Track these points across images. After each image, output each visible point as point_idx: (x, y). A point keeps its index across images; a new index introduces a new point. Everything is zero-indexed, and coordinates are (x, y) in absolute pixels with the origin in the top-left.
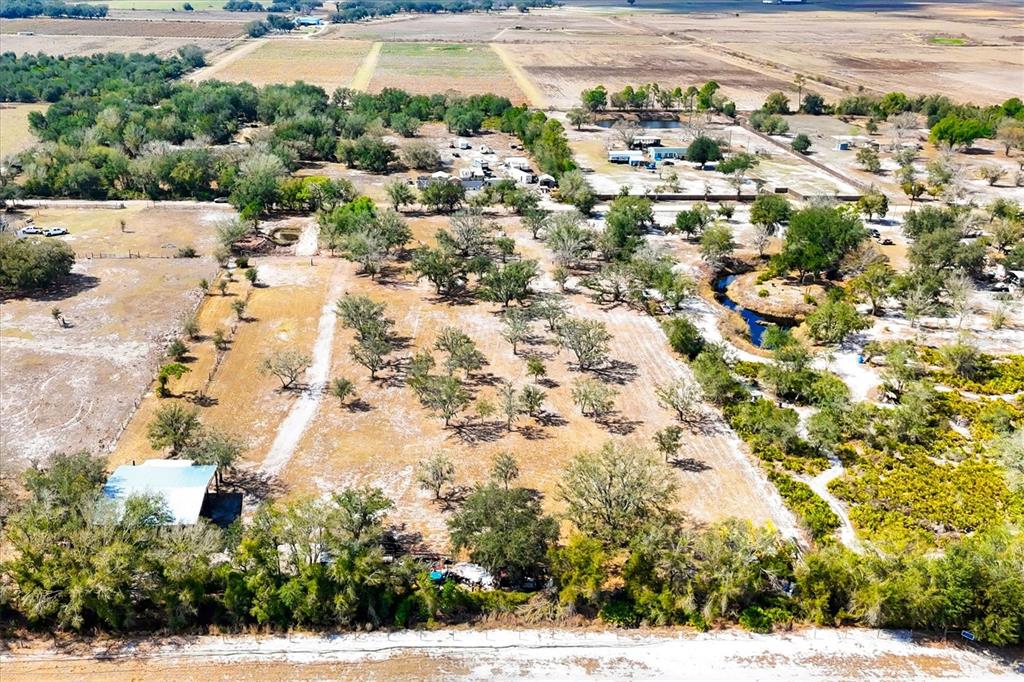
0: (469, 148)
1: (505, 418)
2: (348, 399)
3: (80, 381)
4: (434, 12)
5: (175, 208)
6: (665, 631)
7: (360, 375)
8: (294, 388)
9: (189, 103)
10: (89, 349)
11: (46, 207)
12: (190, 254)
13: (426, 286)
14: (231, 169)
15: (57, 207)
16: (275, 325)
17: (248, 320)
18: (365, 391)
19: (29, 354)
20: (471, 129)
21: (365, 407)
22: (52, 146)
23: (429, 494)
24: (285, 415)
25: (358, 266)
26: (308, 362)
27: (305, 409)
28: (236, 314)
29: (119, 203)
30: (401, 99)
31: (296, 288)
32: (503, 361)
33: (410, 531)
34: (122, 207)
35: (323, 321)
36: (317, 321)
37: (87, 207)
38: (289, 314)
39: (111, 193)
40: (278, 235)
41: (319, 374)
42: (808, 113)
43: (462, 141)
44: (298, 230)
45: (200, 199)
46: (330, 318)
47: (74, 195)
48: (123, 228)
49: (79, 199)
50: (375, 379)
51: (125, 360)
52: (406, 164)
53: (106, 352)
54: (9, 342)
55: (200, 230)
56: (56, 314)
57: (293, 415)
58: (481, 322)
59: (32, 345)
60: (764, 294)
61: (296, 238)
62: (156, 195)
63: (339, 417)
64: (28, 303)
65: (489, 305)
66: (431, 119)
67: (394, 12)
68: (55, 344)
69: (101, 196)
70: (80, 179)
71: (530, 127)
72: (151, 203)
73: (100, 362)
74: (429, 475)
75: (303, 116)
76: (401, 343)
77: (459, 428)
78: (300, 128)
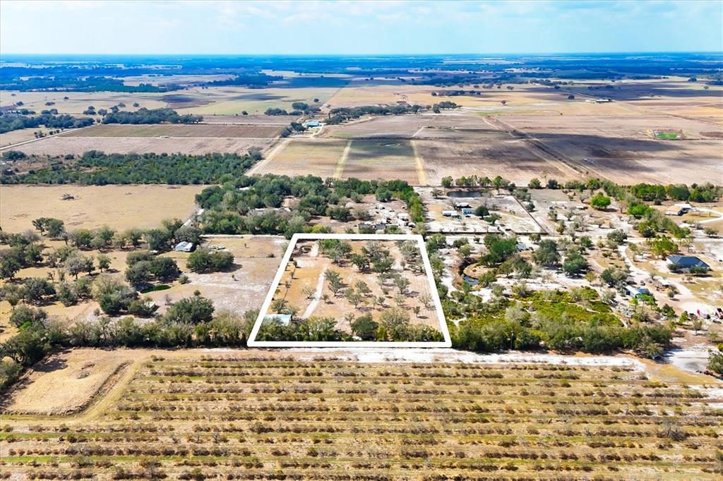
0: (384, 208)
1: (372, 306)
2: (327, 301)
3: (246, 296)
4: (385, 114)
5: (263, 238)
7: (331, 294)
8: (311, 298)
9: (261, 187)
10: (245, 287)
12: (272, 256)
13: (356, 267)
14: (284, 222)
15: (217, 237)
16: (304, 280)
17: (295, 279)
18: (332, 299)
19: (227, 289)
20: (386, 199)
21: (332, 303)
22: (210, 212)
23: (348, 322)
24: (308, 305)
25: (332, 260)
26: (315, 290)
27: (314, 304)
28: (291, 277)
29: (241, 236)
31: (311, 268)
32: (377, 292)
33: (342, 330)
34: (242, 237)
35: (320, 279)
36: (318, 279)
37: (229, 238)
38: (309, 277)
39: (237, 232)
40: (303, 249)
41: (318, 294)
42: (550, 188)
43: (381, 205)
44: (311, 246)
45: (272, 234)
46: (322, 278)
47: (223, 233)
48: (245, 246)
50: (335, 296)
51: (258, 290)
52: (355, 217)
53: (251, 288)
55: (274, 247)
56: (233, 276)
57: (311, 305)
58: (372, 280)
59: (227, 286)
61: (310, 250)
62: (255, 232)
63: (324, 305)
64: (220, 273)
65: (375, 274)
66: (370, 193)
68: (234, 286)
69: (233, 233)
70: (226, 226)
71: (411, 199)
72: (253, 236)
73: (250, 291)
74: (348, 318)
75: (312, 195)
76: (345, 286)
77: (359, 309)
78: (311, 201)
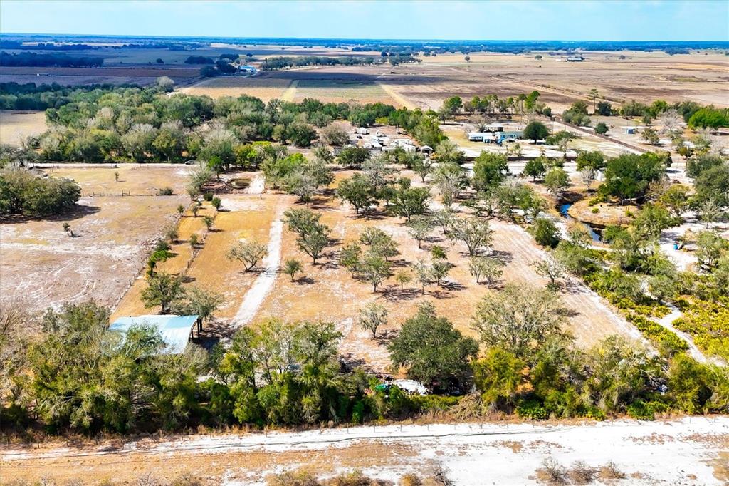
0: (367, 134)
1: (419, 286)
2: (298, 275)
3: (85, 270)
4: (333, 64)
5: (156, 167)
6: (570, 421)
7: (305, 259)
8: (254, 271)
9: (164, 106)
10: (93, 250)
11: (58, 168)
12: (169, 193)
13: (348, 208)
14: (197, 141)
15: (66, 168)
16: (236, 234)
17: (214, 231)
18: (311, 273)
19: (44, 254)
20: (369, 122)
21: (310, 281)
22: (62, 129)
23: (368, 335)
24: (248, 288)
25: (297, 197)
26: (264, 252)
27: (263, 286)
28: (206, 227)
29: (113, 165)
30: (317, 106)
31: (250, 212)
33: (354, 358)
34: (116, 167)
35: (272, 231)
36: (267, 232)
37: (89, 167)
38: (246, 227)
39: (107, 158)
40: (234, 183)
41: (273, 260)
42: (601, 115)
43: (362, 130)
44: (249, 180)
45: (173, 162)
46: (278, 228)
47: (80, 160)
48: (117, 178)
49: (83, 162)
50: (315, 264)
51: (121, 256)
52: (324, 141)
53: (106, 252)
54: (28, 247)
55: (175, 179)
56: (66, 227)
57: (255, 287)
59: (46, 248)
60: (596, 212)
61: (248, 185)
62: (141, 160)
63: (290, 288)
64: (45, 223)
66: (339, 119)
67: (305, 65)
68: (70, 247)
69: (99, 160)
70: (84, 148)
71: (410, 120)
72: (138, 165)
73: (101, 257)
75: (248, 112)
76: (334, 242)
77: (385, 293)
78: (246, 119)
